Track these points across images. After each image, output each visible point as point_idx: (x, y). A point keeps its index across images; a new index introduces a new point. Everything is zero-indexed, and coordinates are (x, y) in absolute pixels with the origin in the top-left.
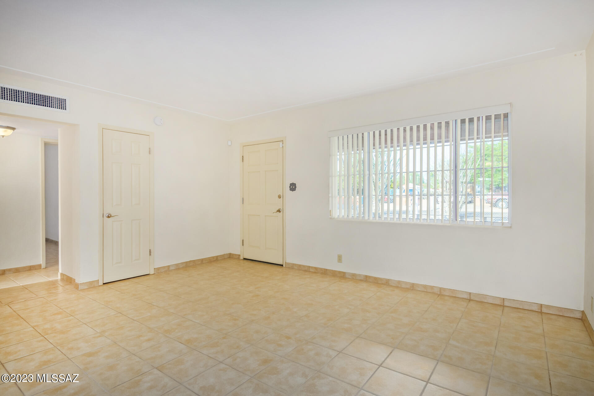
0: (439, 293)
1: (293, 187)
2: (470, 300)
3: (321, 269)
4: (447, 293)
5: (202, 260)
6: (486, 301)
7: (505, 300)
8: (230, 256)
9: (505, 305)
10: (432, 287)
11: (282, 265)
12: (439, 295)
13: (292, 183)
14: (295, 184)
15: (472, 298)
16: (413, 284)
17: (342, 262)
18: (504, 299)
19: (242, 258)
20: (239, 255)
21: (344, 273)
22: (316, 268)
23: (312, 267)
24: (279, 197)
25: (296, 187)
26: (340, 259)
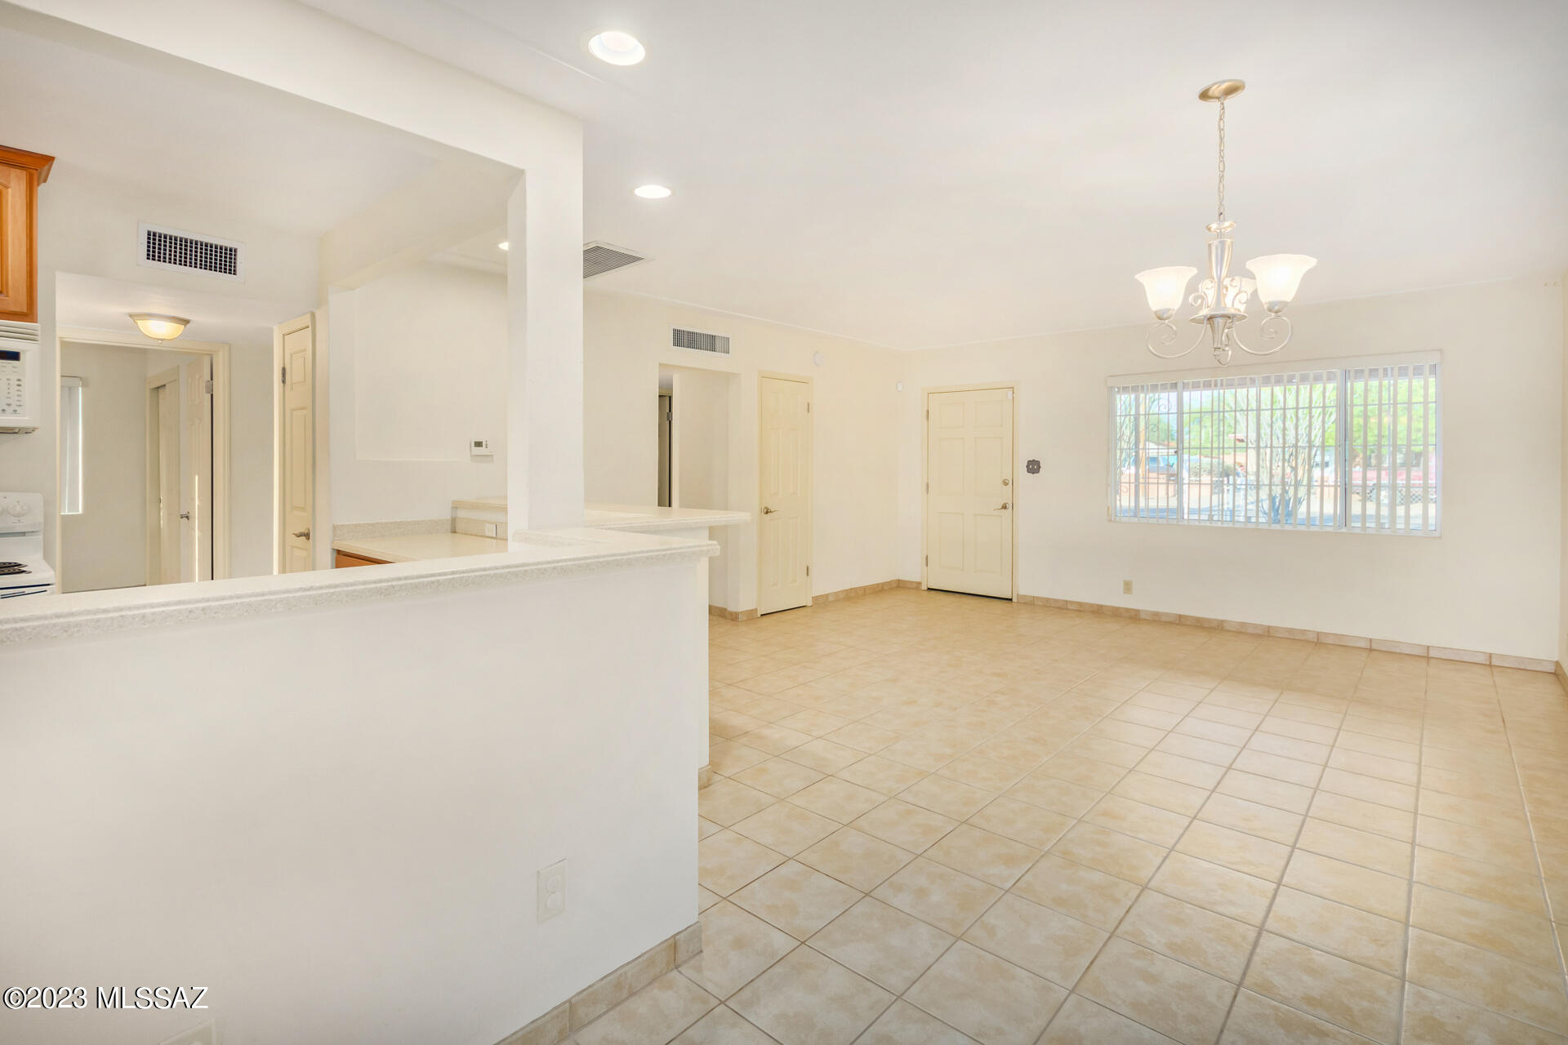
0: (1316, 640)
1: (1034, 467)
2: (1371, 650)
3: (1091, 605)
4: (1330, 641)
5: (865, 588)
6: (1398, 651)
7: (1431, 649)
8: (899, 586)
9: (1430, 655)
10: (1303, 632)
11: (1011, 600)
12: (1316, 644)
13: (1032, 459)
14: (1039, 462)
15: (1374, 646)
16: (1269, 627)
17: (1131, 593)
18: (1428, 647)
19: (924, 587)
20: (920, 583)
21: (1138, 611)
22: (1080, 604)
23: (1072, 602)
24: (1006, 483)
25: (1039, 467)
26: (1128, 587)
